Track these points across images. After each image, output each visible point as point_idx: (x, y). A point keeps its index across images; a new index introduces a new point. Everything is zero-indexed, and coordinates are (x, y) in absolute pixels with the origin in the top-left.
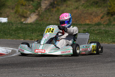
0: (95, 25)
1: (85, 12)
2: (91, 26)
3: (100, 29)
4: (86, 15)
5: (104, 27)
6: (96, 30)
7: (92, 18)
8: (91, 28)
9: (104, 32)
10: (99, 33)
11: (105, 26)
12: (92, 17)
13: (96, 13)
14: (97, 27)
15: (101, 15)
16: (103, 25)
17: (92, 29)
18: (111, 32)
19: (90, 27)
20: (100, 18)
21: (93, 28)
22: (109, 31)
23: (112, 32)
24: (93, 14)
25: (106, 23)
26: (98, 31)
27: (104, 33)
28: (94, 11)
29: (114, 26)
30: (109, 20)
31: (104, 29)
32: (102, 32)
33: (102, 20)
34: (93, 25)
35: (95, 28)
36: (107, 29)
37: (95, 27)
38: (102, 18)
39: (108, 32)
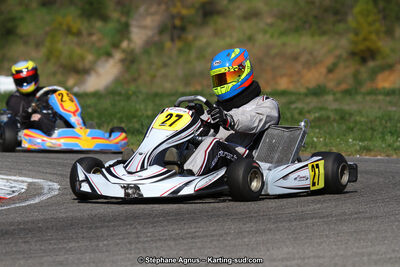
0: (306, 95)
1: (274, 51)
2: (293, 98)
3: (321, 109)
4: (277, 62)
5: (336, 100)
6: (309, 112)
7: (299, 73)
8: (293, 106)
9: (337, 118)
10: (319, 119)
11: (338, 95)
12: (298, 66)
13: (311, 53)
14: (313, 102)
15: (329, 61)
16: (334, 94)
17: (296, 108)
18: (358, 118)
19: (291, 103)
20: (323, 70)
21: (299, 105)
22: (351, 115)
23: (362, 116)
24: (303, 59)
25: (344, 87)
26: (317, 115)
27: (334, 120)
28: (304, 49)
29: (368, 98)
30: (356, 75)
31: (335, 106)
32: (328, 118)
33: (331, 76)
34: (300, 94)
35: (308, 104)
36: (346, 108)
37: (308, 100)
38: (330, 70)
39: (347, 116)
